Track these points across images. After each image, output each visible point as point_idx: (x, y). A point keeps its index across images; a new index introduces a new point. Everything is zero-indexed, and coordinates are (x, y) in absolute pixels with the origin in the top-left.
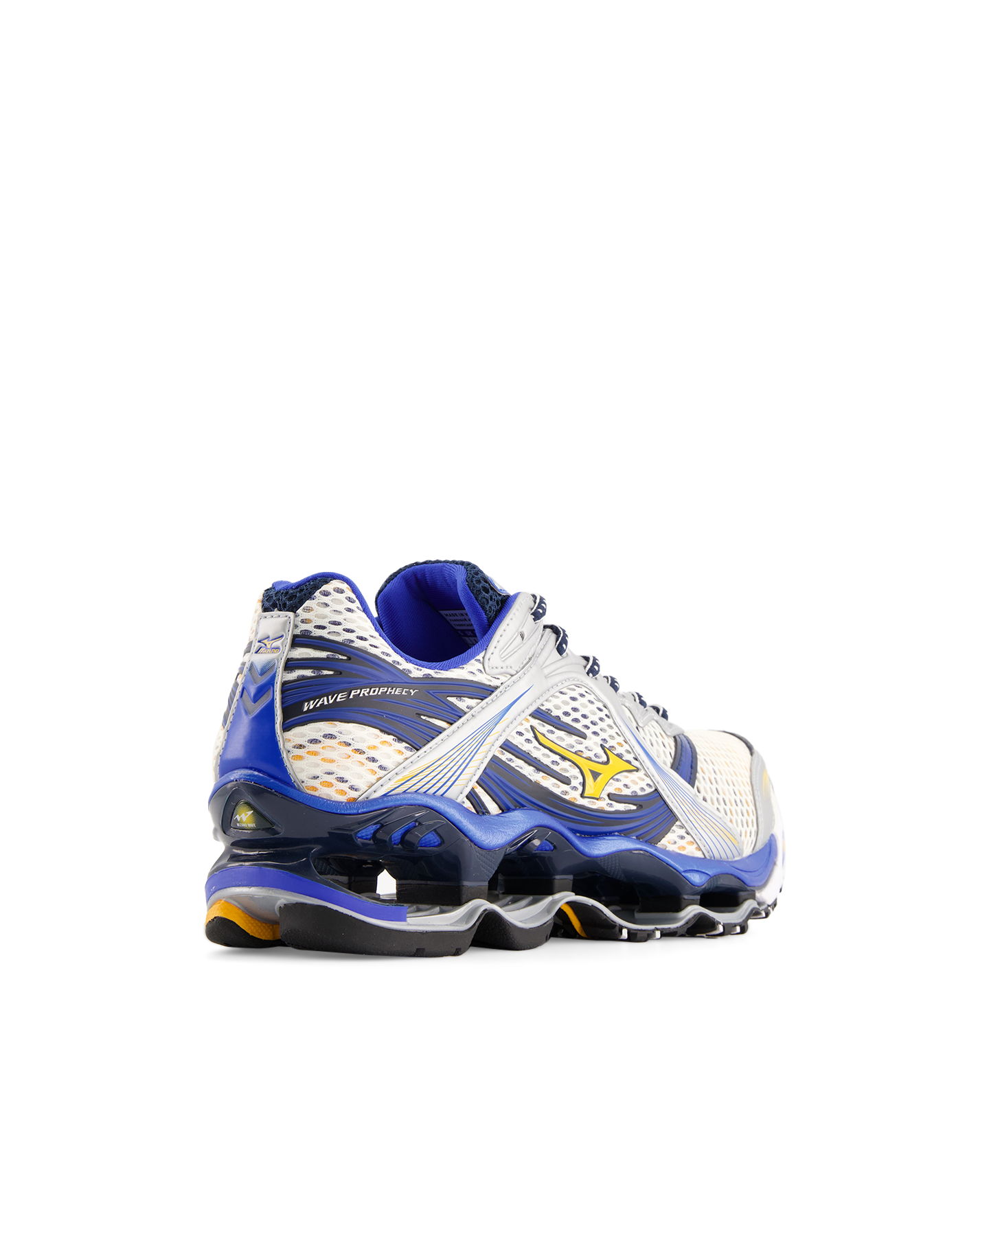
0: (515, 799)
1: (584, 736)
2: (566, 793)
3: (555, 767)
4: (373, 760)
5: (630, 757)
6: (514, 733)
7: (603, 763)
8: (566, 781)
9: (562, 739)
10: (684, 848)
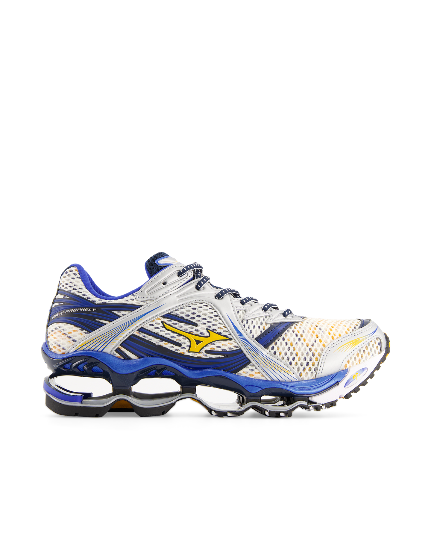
0: (145, 353)
1: (196, 325)
2: (178, 350)
3: (173, 339)
4: (70, 337)
5: (226, 334)
6: (148, 325)
7: (206, 337)
8: (179, 345)
9: (181, 327)
10: (253, 375)
